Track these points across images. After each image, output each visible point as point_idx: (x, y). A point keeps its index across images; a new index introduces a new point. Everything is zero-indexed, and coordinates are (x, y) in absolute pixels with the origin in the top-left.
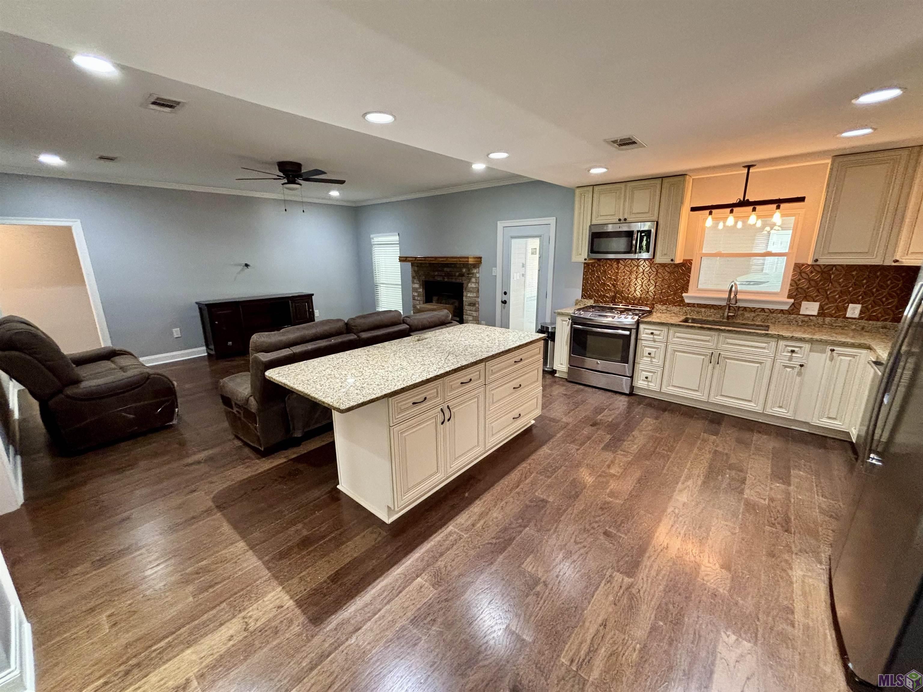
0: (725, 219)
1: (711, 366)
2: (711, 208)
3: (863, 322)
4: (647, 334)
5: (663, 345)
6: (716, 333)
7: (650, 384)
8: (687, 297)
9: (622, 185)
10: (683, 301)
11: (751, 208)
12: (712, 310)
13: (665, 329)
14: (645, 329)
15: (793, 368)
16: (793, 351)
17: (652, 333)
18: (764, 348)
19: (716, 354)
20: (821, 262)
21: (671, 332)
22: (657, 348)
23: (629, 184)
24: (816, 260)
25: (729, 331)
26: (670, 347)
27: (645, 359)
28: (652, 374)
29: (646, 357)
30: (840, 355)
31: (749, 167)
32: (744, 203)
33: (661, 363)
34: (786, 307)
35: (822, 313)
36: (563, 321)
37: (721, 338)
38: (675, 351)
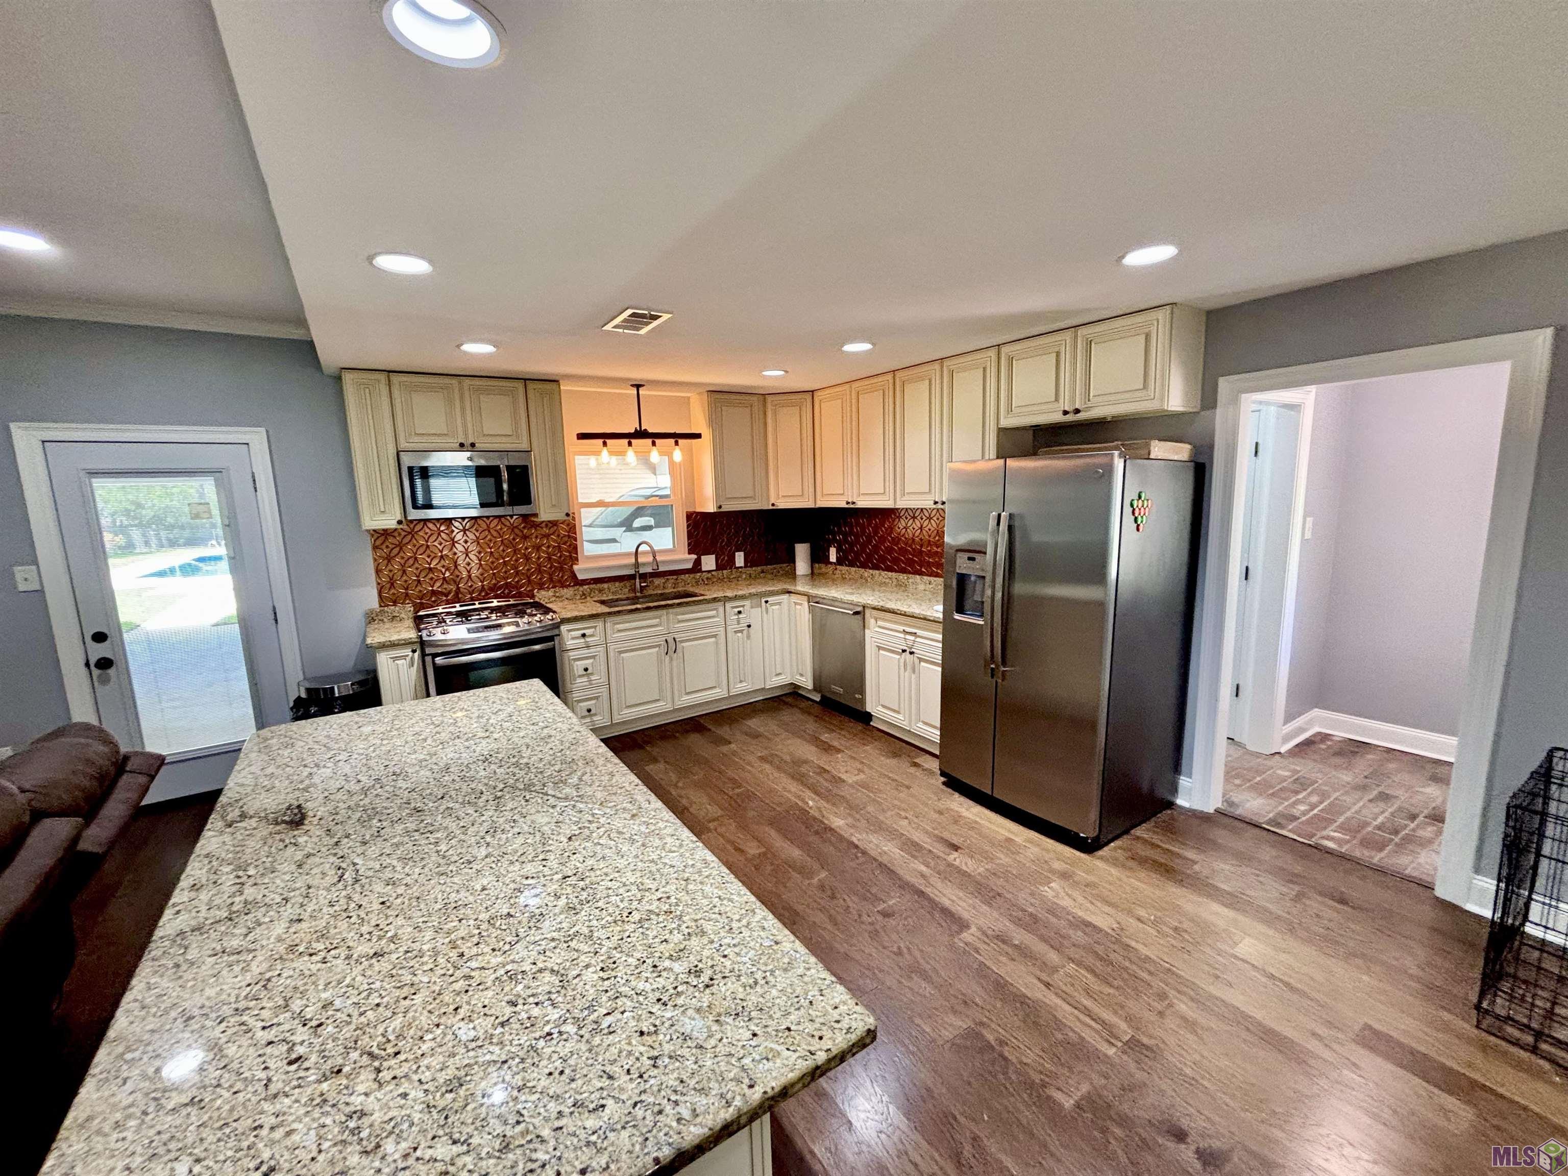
0: (622, 453)
1: (667, 658)
2: (605, 437)
3: (750, 570)
4: (573, 638)
5: (601, 649)
6: (664, 612)
7: (595, 718)
8: (580, 570)
9: (454, 381)
10: (574, 576)
11: (649, 441)
12: (617, 584)
13: (599, 624)
14: (569, 631)
15: (741, 631)
16: (740, 612)
17: (584, 635)
18: (713, 617)
19: (671, 641)
20: (725, 509)
21: (608, 625)
22: (594, 657)
23: (467, 382)
24: (720, 507)
25: (679, 605)
26: (612, 648)
27: (579, 680)
28: (593, 702)
29: (580, 676)
30: (772, 605)
31: (638, 386)
32: (641, 434)
33: (604, 679)
34: (689, 566)
35: (719, 567)
36: (395, 659)
37: (671, 616)
38: (621, 652)
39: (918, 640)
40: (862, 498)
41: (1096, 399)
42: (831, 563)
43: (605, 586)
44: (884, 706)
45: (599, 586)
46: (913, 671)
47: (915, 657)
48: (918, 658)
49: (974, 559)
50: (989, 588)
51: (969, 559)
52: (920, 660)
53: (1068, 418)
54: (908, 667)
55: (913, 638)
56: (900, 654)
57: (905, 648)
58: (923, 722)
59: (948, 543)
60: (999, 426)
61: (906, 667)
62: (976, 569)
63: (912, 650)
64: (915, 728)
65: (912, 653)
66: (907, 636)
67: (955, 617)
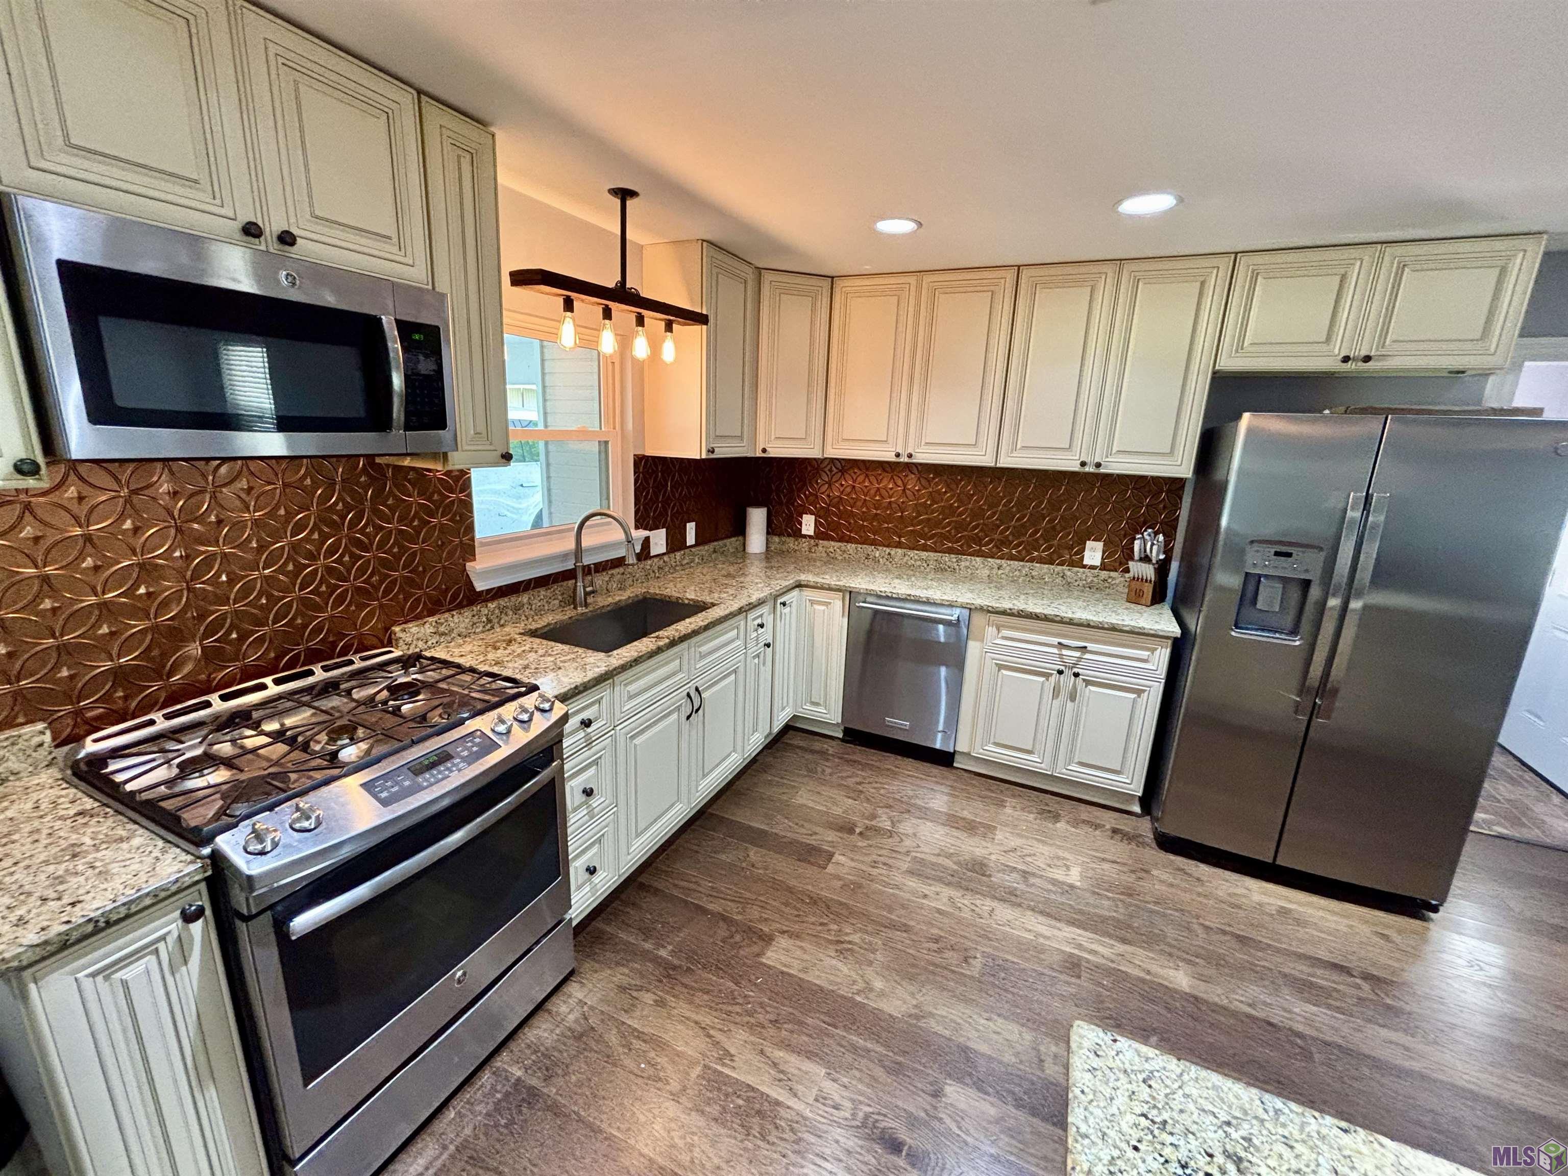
1: (688, 725)
6: (686, 645)
8: (479, 573)
11: (634, 312)
13: (606, 692)
15: (758, 655)
16: (759, 626)
17: (584, 723)
18: (734, 639)
19: (694, 694)
21: (618, 690)
22: (597, 761)
24: (711, 452)
28: (595, 849)
33: (611, 799)
35: (670, 548)
37: (692, 651)
39: (1087, 656)
40: (924, 449)
41: (1395, 346)
42: (805, 536)
43: (525, 598)
44: (997, 744)
45: (513, 600)
46: (1073, 698)
47: (1079, 680)
48: (1084, 680)
49: (1289, 555)
50: (1334, 595)
51: (1277, 554)
52: (1088, 683)
53: (1351, 366)
54: (1062, 693)
55: (1078, 654)
56: (1047, 676)
57: (1062, 668)
58: (1082, 764)
59: (1228, 528)
60: (1217, 368)
61: (1056, 692)
62: (1291, 569)
63: (1076, 670)
64: (1060, 771)
65: (1076, 675)
66: (1065, 652)
67: (1233, 633)
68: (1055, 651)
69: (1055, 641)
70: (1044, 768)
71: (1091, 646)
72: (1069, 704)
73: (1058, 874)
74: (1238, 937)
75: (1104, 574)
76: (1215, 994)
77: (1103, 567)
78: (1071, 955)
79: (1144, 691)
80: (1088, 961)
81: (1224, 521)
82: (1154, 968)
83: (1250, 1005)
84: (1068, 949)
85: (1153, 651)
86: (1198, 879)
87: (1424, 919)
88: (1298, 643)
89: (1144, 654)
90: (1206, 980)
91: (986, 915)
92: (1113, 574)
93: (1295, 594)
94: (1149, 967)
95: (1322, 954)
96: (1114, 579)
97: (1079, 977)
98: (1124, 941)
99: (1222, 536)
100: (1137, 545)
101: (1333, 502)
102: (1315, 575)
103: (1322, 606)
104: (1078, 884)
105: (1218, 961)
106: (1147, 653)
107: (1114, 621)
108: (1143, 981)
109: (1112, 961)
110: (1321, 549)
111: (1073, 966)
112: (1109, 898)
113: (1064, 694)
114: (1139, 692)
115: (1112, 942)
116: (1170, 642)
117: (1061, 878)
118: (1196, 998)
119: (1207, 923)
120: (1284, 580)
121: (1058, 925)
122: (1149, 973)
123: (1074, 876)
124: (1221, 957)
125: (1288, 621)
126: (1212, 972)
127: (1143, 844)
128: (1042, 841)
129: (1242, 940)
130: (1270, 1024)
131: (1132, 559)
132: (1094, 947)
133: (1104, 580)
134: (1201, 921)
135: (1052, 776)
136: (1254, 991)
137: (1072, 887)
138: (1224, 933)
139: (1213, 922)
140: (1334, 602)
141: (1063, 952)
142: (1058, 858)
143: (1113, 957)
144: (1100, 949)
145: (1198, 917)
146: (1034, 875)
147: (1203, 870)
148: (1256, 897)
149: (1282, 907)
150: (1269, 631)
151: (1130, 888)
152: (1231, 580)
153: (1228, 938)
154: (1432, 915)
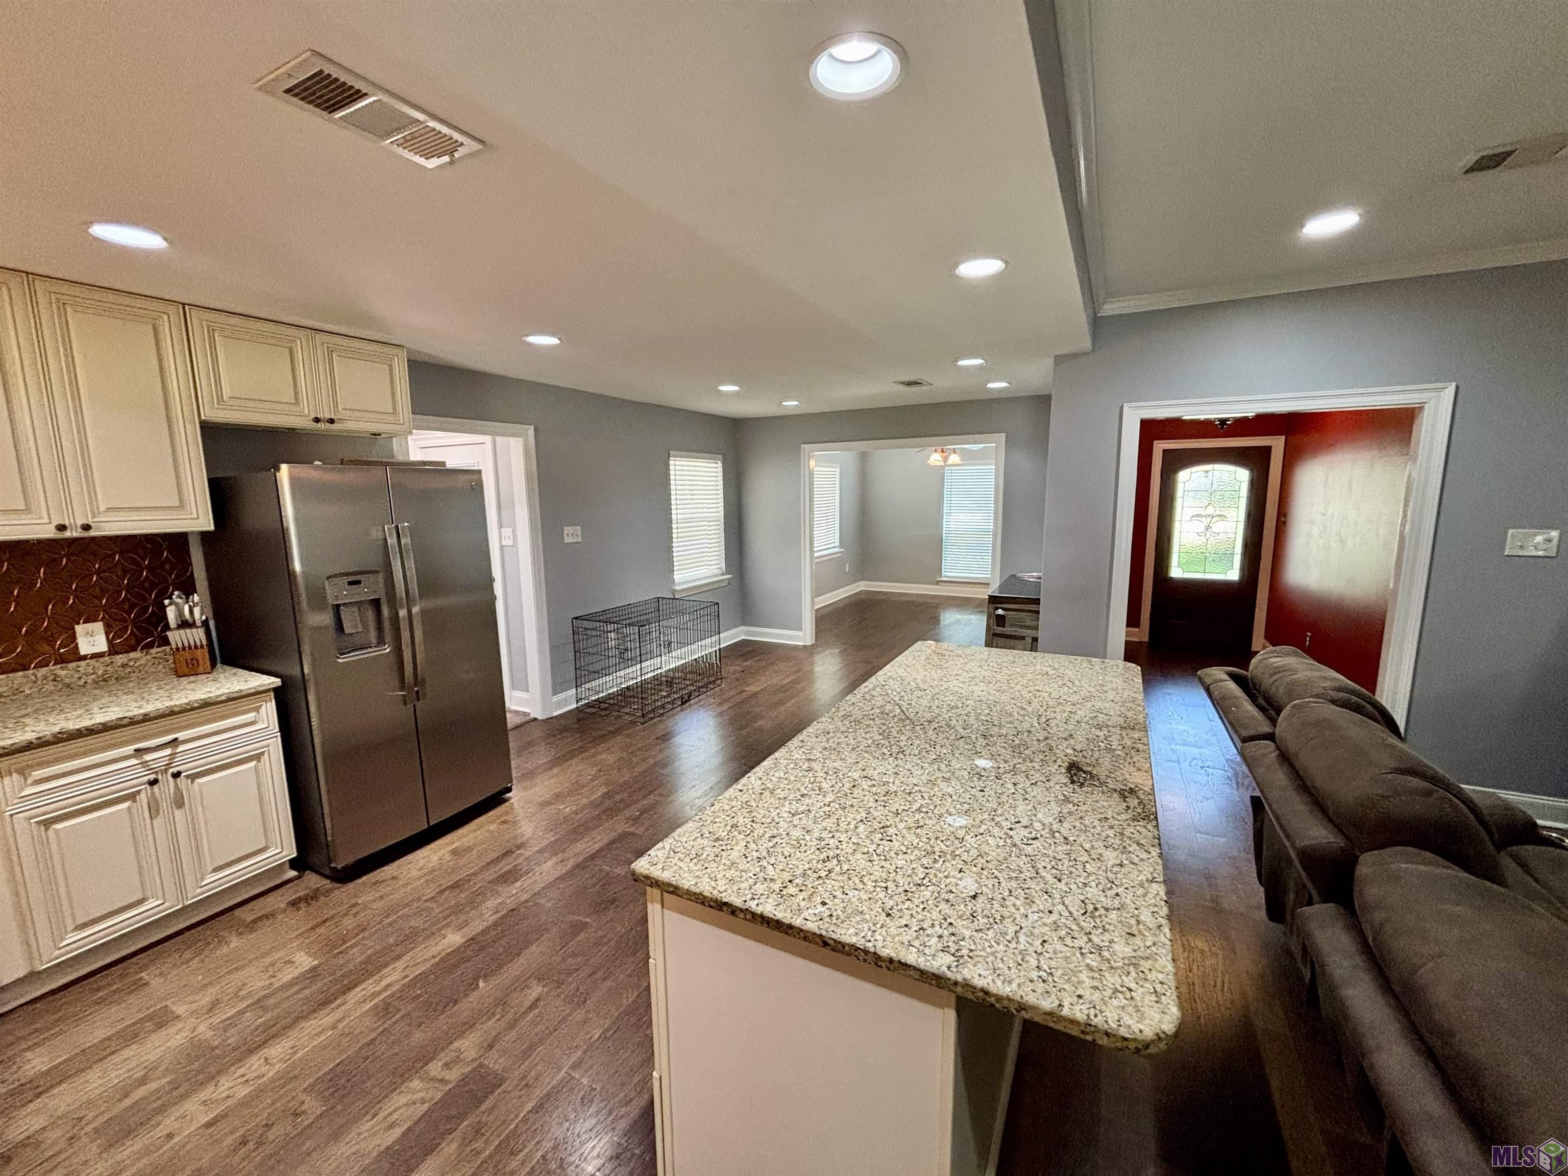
39: (184, 748)
41: (347, 412)
46: (179, 802)
47: (182, 780)
48: (187, 777)
49: (359, 582)
50: (401, 607)
51: (350, 583)
52: (193, 777)
53: (321, 426)
54: (164, 806)
55: (168, 751)
56: (133, 797)
57: (152, 777)
58: (216, 870)
59: (303, 572)
60: (203, 418)
61: (154, 809)
62: (365, 592)
63: (175, 770)
64: (194, 894)
65: (176, 775)
66: (147, 757)
67: (340, 660)
68: (134, 761)
69: (130, 749)
70: (172, 905)
71: (181, 735)
72: (178, 813)
73: (288, 975)
74: (451, 887)
75: (120, 659)
76: (477, 926)
77: (113, 650)
78: (376, 1007)
79: (262, 754)
80: (392, 995)
81: (297, 566)
82: (435, 950)
83: (496, 913)
84: (368, 1007)
85: (257, 709)
86: (393, 878)
87: (506, 800)
88: (388, 650)
89: (250, 716)
90: (466, 923)
91: (264, 1069)
92: (132, 655)
93: (370, 614)
94: (430, 954)
95: (494, 855)
96: (136, 660)
97: (399, 1010)
98: (399, 957)
99: (300, 580)
100: (171, 613)
101: (376, 534)
102: (381, 594)
103: (395, 619)
104: (316, 962)
105: (458, 910)
106: (253, 714)
107: (203, 697)
108: (437, 964)
109: (407, 976)
110: (377, 572)
111: (385, 1010)
112: (352, 947)
113: (165, 806)
114: (258, 757)
115: (391, 967)
116: (272, 694)
117: (296, 973)
118: (472, 939)
119: (430, 896)
120: (359, 604)
121: (338, 1002)
122: (433, 957)
123: (304, 961)
124: (458, 904)
125: (373, 636)
126: (463, 917)
127: (328, 892)
128: (236, 969)
129: (456, 886)
130: (513, 910)
131: (167, 627)
132: (384, 983)
133: (124, 666)
134: (424, 898)
135: (184, 908)
136: (491, 903)
137: (314, 968)
138: (442, 892)
139: (430, 892)
140: (403, 613)
141: (368, 1010)
142: (272, 964)
143: (403, 974)
144: (388, 980)
145: (419, 899)
146: (266, 997)
147: (388, 870)
148: (435, 858)
149: (452, 850)
150: (362, 649)
151: (358, 926)
152: (322, 618)
153: (447, 893)
154: (508, 795)
